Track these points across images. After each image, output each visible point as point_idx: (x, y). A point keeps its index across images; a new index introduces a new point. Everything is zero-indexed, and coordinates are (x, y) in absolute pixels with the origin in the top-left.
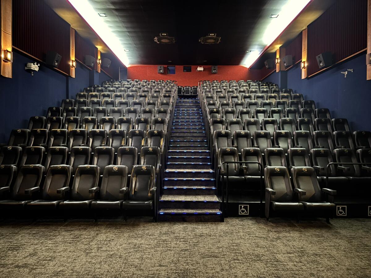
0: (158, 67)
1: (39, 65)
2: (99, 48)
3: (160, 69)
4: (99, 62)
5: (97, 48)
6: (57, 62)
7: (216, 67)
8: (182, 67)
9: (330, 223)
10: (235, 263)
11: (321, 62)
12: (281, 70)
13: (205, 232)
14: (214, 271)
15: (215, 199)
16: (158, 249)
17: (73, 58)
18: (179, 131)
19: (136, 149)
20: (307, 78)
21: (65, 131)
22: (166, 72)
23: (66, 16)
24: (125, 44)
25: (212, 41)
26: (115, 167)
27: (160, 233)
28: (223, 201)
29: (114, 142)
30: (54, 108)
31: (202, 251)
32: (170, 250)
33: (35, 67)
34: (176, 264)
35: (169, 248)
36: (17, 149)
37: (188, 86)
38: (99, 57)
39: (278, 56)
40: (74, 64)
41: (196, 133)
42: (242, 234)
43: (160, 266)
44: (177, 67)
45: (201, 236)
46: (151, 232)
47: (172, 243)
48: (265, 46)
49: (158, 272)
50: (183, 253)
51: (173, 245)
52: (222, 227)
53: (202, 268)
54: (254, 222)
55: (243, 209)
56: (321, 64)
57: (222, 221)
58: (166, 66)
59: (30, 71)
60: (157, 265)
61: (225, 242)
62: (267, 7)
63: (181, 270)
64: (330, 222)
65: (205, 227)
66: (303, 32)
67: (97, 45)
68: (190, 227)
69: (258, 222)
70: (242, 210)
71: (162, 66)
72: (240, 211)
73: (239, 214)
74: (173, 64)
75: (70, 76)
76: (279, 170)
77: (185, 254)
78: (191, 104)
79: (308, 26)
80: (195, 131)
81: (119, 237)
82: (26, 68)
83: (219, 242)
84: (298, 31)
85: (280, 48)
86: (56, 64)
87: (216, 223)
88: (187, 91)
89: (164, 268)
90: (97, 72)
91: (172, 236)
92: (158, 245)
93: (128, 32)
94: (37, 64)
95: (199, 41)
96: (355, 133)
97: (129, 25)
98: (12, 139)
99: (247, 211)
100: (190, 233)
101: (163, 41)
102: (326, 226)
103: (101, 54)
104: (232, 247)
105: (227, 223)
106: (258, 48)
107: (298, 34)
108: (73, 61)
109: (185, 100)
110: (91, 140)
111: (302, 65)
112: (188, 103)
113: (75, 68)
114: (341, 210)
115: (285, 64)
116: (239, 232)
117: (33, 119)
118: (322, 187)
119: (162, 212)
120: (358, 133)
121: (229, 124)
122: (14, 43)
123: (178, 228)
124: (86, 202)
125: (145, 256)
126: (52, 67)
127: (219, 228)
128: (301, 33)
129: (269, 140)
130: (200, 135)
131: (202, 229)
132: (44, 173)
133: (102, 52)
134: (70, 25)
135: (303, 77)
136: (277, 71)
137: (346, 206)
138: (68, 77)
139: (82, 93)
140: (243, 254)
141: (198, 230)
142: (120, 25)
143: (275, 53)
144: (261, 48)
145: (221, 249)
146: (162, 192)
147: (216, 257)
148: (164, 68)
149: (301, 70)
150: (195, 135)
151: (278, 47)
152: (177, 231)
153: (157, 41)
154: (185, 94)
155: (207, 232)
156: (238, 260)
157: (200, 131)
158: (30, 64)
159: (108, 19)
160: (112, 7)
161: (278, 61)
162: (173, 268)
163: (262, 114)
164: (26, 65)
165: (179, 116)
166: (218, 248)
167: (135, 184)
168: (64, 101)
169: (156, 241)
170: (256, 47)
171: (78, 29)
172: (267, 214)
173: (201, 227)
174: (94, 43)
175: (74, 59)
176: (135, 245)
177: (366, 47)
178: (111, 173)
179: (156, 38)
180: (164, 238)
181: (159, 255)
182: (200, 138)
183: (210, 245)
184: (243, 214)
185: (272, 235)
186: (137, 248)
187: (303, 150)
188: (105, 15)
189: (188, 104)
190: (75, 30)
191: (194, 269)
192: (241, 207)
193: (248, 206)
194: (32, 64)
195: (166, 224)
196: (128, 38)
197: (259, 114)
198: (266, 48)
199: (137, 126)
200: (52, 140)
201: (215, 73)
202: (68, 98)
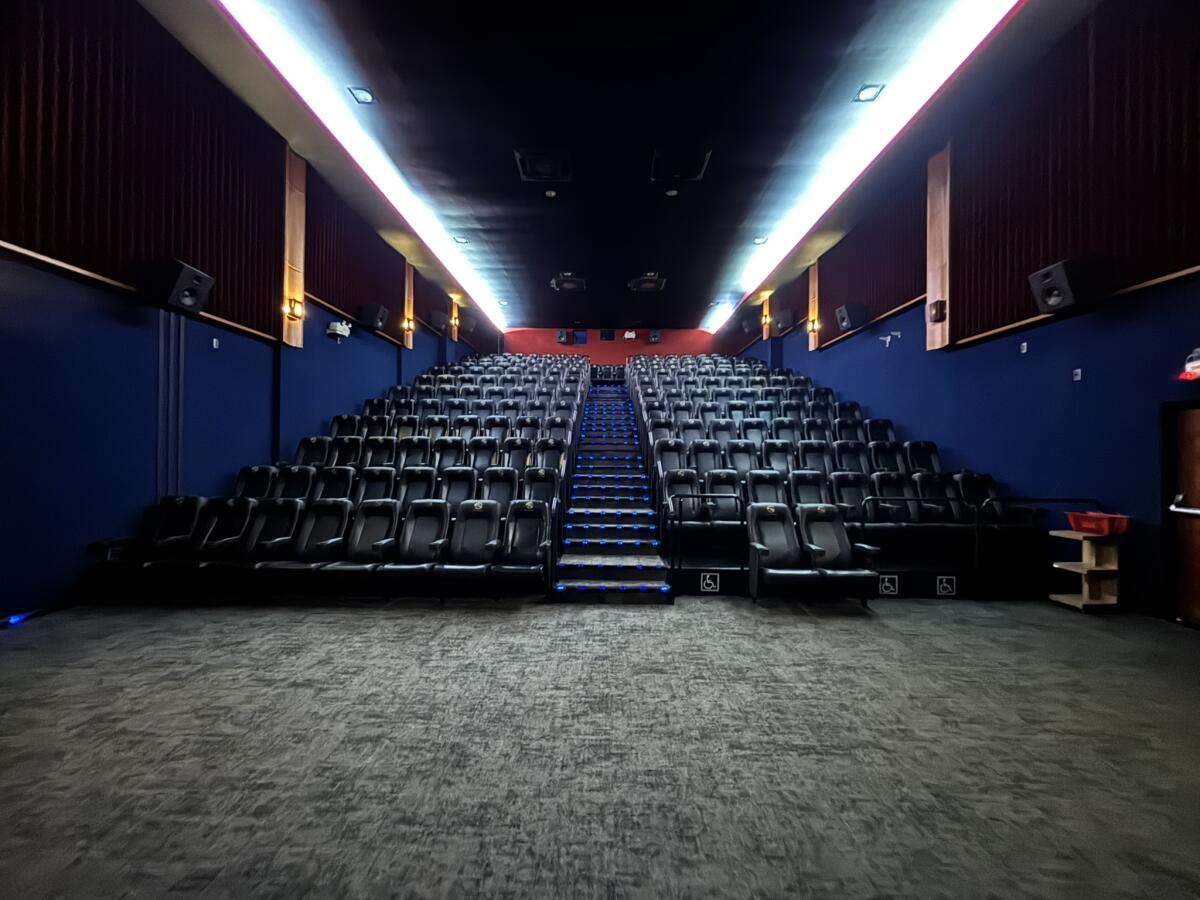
0: (558, 332)
1: (350, 326)
2: (455, 298)
3: (560, 335)
4: (455, 322)
5: (451, 299)
6: (381, 320)
7: (658, 332)
8: (598, 332)
9: (868, 608)
10: (698, 684)
11: (843, 319)
12: (773, 335)
13: (639, 623)
14: (657, 700)
15: (656, 562)
16: (553, 655)
17: (409, 313)
18: (592, 441)
19: (517, 471)
20: (819, 349)
21: (392, 440)
22: (571, 341)
23: (400, 243)
24: (500, 291)
25: (651, 285)
26: (478, 503)
27: (558, 624)
28: (673, 566)
29: (478, 459)
30: (375, 401)
31: (635, 659)
32: (575, 657)
33: (343, 329)
34: (585, 684)
35: (573, 654)
36: (307, 472)
37: (608, 364)
38: (455, 314)
39: (766, 311)
40: (412, 325)
41: (623, 444)
42: (708, 627)
43: (557, 688)
44: (590, 331)
45: (632, 631)
46: (541, 622)
47: (580, 644)
48: (743, 295)
49: (552, 701)
50: (600, 662)
51: (581, 647)
52: (671, 615)
53: (635, 696)
54: (729, 605)
55: (709, 582)
56: (844, 324)
57: (671, 602)
58: (571, 330)
59: (335, 336)
60: (551, 686)
61: (678, 642)
62: (746, 224)
63: (595, 697)
64: (869, 605)
65: (640, 614)
66: (811, 269)
67: (452, 292)
68: (612, 613)
69: (737, 606)
70: (707, 583)
71: (565, 331)
72: (703, 584)
73: (702, 590)
74: (584, 327)
75: (405, 347)
76: (773, 510)
77: (602, 665)
78: (615, 395)
79: (819, 259)
80: (620, 441)
81: (482, 632)
82: (328, 332)
83: (667, 643)
84: (802, 266)
85: (771, 297)
86: (380, 324)
87: (660, 606)
88: (608, 374)
89: (563, 693)
90: (451, 339)
91: (580, 630)
92: (552, 648)
93: (506, 270)
94: (347, 324)
95: (629, 285)
96: (906, 444)
97: (508, 258)
98: (302, 454)
99: (716, 584)
100: (612, 625)
101: (565, 285)
102: (863, 614)
103: (459, 309)
104: (690, 653)
105: (680, 607)
106: (730, 298)
107: (800, 272)
108: (409, 320)
109: (603, 388)
110: (438, 456)
111: (810, 326)
112: (609, 392)
113: (414, 334)
114: (888, 583)
115: (779, 325)
116: (702, 624)
117: (338, 419)
118: (853, 541)
119: (561, 586)
120: (911, 445)
121: (681, 428)
122: (308, 287)
123: (591, 615)
124: (425, 566)
125: (528, 669)
126: (372, 329)
127: (665, 615)
128: (808, 270)
129: (753, 458)
130: (632, 448)
131: (633, 617)
132: (353, 513)
133: (462, 305)
134: (404, 259)
135: (812, 347)
136: (765, 338)
137: (896, 577)
138: (401, 347)
139: (425, 376)
140: (710, 666)
141: (626, 620)
142: (493, 257)
143: (761, 306)
144: (736, 298)
145: (670, 656)
146: (561, 549)
147: (661, 672)
148: (568, 333)
149: (807, 336)
150: (619, 447)
151: (766, 295)
152: (588, 621)
153: (555, 286)
154: (603, 379)
155: (644, 624)
156: (703, 678)
157: (630, 441)
158: (334, 323)
159: (470, 247)
160: (477, 226)
161: (766, 320)
162: (580, 692)
163: (740, 413)
164: (328, 327)
165: (592, 416)
166: (665, 654)
167: (513, 534)
168: (393, 389)
169: (549, 640)
170: (728, 295)
171: (418, 265)
172: (754, 590)
173: (631, 614)
174: (447, 290)
175: (411, 316)
176: (511, 648)
177: (925, 292)
178: (470, 514)
179: (553, 281)
180: (565, 633)
181: (555, 667)
182: (629, 454)
183: (649, 649)
184: (709, 589)
185: (764, 630)
186: (514, 653)
187: (816, 474)
188: (464, 240)
189: (609, 395)
190: (415, 269)
191: (619, 695)
192: (705, 577)
193: (718, 575)
194: (339, 324)
195: (569, 608)
196: (506, 281)
197: (734, 413)
198: (744, 298)
199: (518, 432)
200: (370, 455)
201: (655, 343)
202: (399, 384)
